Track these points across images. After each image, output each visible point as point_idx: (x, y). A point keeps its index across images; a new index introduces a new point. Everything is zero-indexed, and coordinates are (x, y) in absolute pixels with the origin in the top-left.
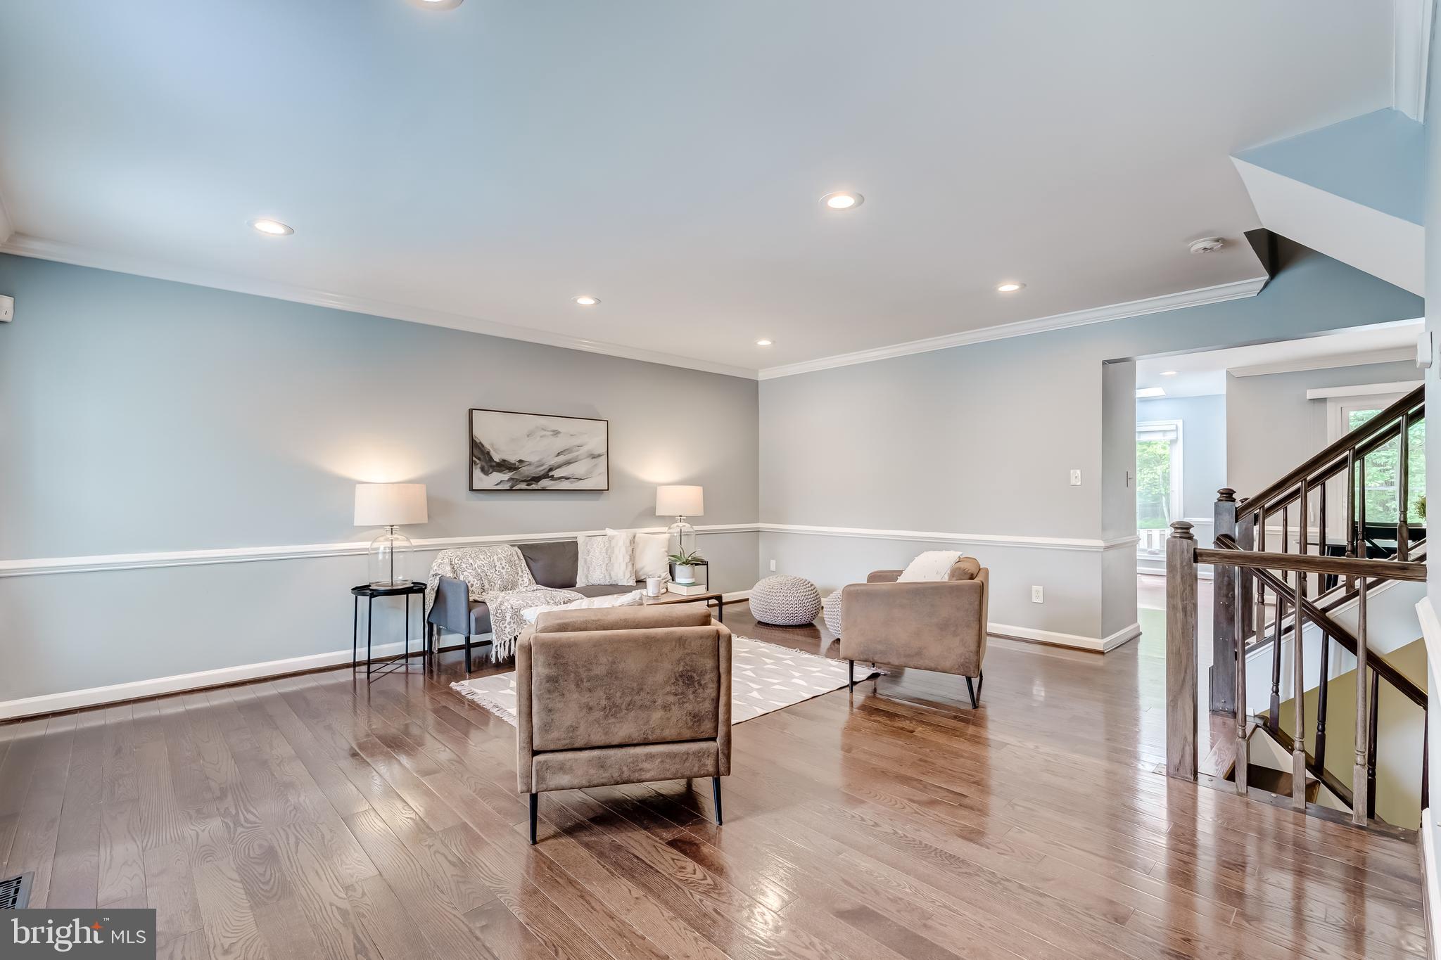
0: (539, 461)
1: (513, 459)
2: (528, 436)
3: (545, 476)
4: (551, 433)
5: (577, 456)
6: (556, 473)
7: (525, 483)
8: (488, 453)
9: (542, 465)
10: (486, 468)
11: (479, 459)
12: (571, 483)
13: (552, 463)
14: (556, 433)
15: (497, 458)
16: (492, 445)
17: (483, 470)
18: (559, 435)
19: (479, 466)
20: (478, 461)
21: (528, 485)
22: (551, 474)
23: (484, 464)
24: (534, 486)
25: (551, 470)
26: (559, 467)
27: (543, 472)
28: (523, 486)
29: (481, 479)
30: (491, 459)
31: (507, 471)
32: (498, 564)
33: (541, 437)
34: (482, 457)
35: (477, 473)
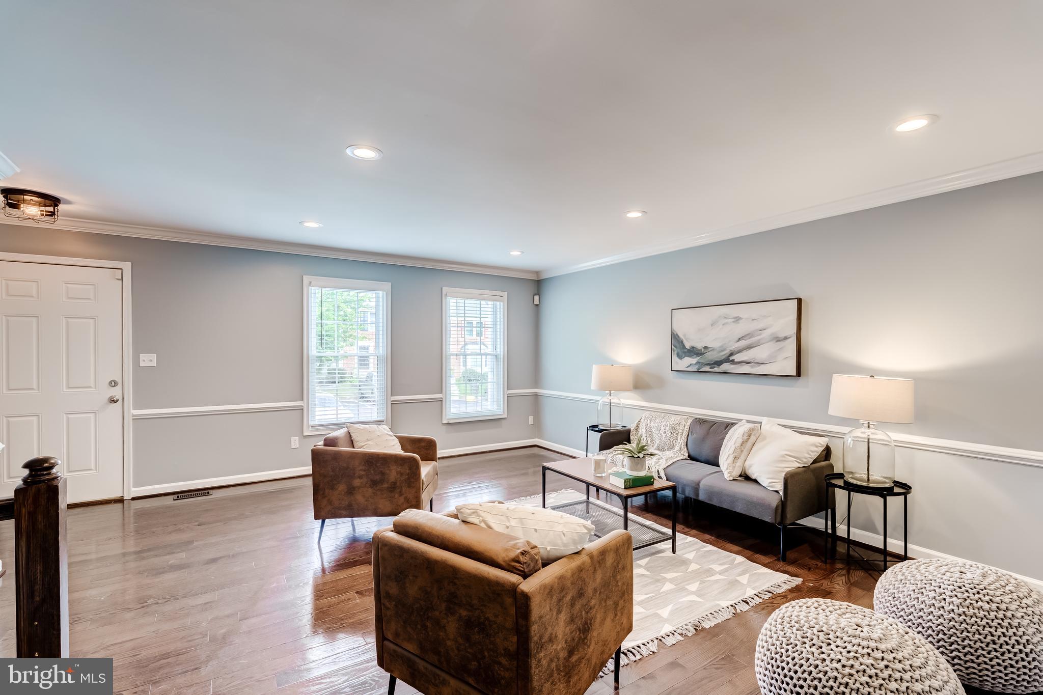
0: (721, 347)
1: (699, 346)
2: (712, 325)
3: (727, 360)
4: (733, 320)
5: (759, 340)
6: (737, 358)
7: (709, 367)
8: (682, 342)
9: (723, 351)
10: (680, 353)
11: (676, 347)
12: (752, 367)
13: (732, 348)
14: (737, 319)
15: (688, 346)
16: (685, 335)
17: (678, 355)
18: (741, 321)
19: (676, 352)
20: (675, 349)
21: (711, 368)
22: (731, 358)
23: (679, 350)
24: (716, 369)
25: (732, 354)
26: (739, 351)
27: (724, 357)
28: (707, 369)
29: (677, 363)
30: (684, 347)
31: (695, 356)
32: (662, 428)
33: (723, 325)
34: (678, 345)
35: (675, 357)
